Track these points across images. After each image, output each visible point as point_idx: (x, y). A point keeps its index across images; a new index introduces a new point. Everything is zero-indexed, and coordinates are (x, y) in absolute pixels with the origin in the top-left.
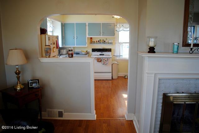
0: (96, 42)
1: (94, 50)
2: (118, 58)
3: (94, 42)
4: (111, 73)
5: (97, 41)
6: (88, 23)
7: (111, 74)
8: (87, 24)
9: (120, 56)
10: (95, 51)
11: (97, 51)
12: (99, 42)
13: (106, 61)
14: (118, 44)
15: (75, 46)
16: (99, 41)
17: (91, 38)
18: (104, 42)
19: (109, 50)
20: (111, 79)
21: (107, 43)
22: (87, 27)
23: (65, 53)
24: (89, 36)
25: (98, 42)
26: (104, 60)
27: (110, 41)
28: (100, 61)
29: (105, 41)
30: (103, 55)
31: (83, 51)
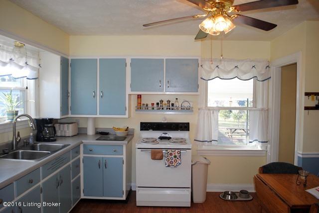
0: (150, 105)
1: (145, 126)
2: (205, 147)
3: (147, 105)
4: (190, 190)
5: (153, 104)
6: (132, 59)
7: (188, 192)
8: (128, 62)
9: (211, 141)
10: (147, 130)
11: (154, 129)
12: (159, 106)
13: (175, 157)
14: (206, 112)
15: (98, 116)
16: (158, 104)
17: (139, 97)
18: (171, 106)
19: (185, 127)
20: (189, 205)
21: (177, 109)
22: (128, 69)
23: (71, 134)
24: (132, 91)
25: (155, 105)
26: (171, 154)
27: (186, 105)
28: (161, 159)
29: (173, 105)
30: (169, 138)
31: (118, 129)
